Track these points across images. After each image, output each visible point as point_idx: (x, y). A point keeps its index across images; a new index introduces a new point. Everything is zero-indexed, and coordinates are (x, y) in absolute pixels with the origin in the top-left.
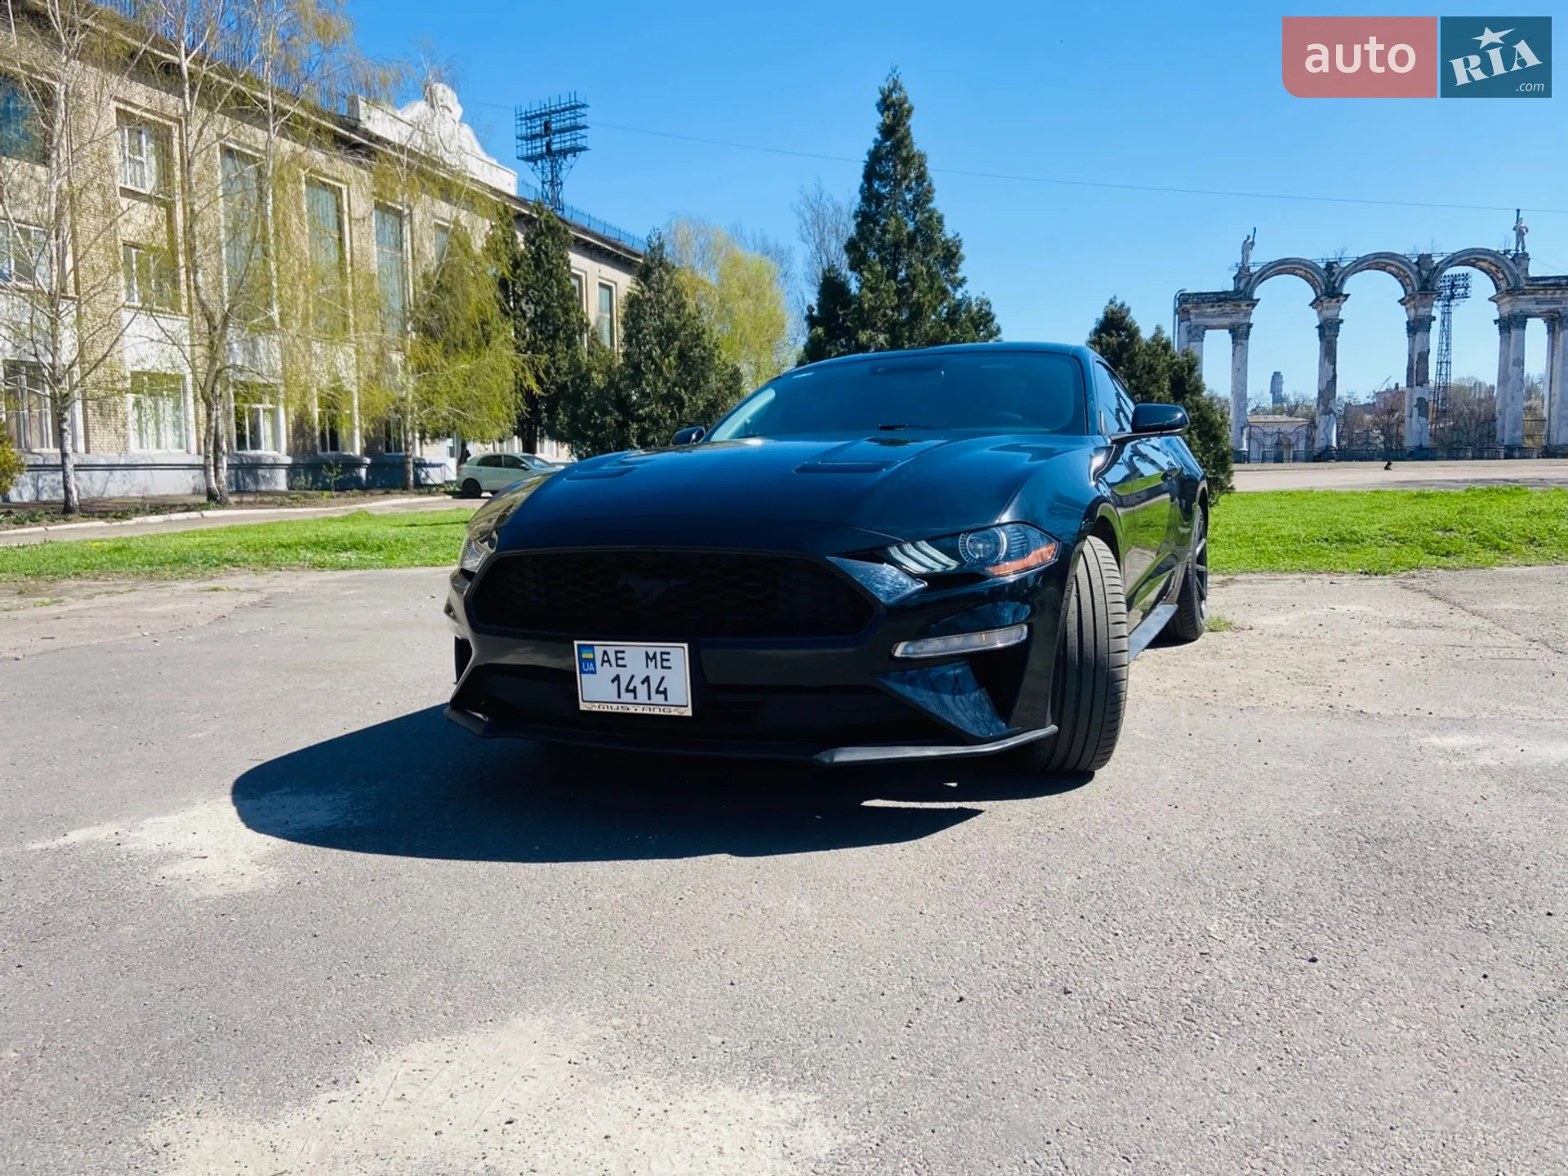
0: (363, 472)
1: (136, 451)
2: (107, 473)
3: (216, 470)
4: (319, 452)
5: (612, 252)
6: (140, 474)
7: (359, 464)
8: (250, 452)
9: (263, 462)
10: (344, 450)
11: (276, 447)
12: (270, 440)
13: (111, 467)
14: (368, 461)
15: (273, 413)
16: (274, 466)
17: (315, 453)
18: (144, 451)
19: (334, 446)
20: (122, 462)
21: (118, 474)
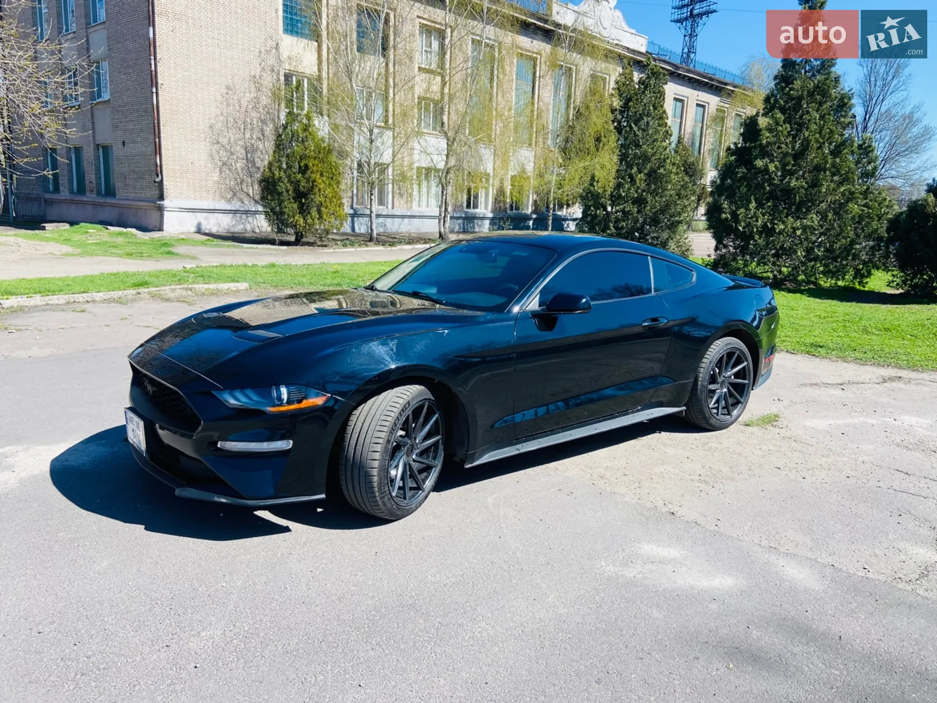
0: (531, 223)
1: (416, 209)
2: (401, 220)
3: (444, 221)
4: (508, 211)
5: (708, 83)
6: (416, 221)
7: (530, 219)
8: (471, 211)
9: (477, 216)
10: (522, 210)
11: (486, 208)
12: (483, 204)
13: (403, 217)
14: (534, 216)
15: (487, 189)
16: (483, 218)
17: (506, 212)
18: (420, 209)
19: (517, 208)
20: (408, 214)
21: (406, 220)
